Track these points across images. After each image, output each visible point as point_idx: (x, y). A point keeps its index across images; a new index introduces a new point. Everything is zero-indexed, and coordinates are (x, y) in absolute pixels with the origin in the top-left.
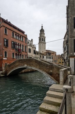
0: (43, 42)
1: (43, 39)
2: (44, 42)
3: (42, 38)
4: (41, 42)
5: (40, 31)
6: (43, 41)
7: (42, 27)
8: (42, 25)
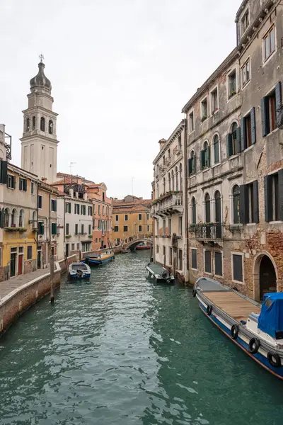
0: (42, 133)
1: (43, 119)
2: (50, 136)
3: (39, 117)
4: (36, 135)
5: (32, 82)
6: (43, 129)
7: (41, 65)
8: (41, 57)
